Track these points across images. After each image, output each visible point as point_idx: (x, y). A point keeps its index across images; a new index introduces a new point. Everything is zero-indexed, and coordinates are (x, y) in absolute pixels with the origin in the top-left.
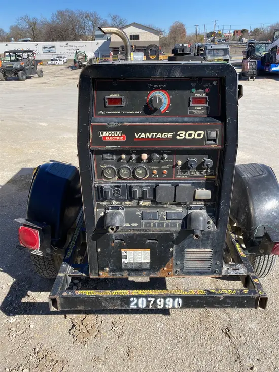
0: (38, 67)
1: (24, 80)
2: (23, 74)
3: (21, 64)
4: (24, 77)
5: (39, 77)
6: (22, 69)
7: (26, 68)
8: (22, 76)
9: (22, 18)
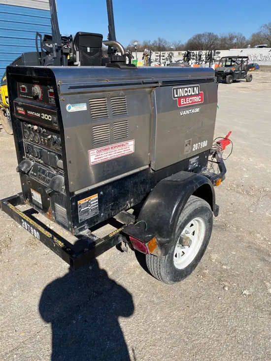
0: (249, 73)
1: (230, 83)
2: (230, 78)
3: (232, 69)
4: (231, 81)
5: (247, 81)
6: (231, 73)
7: (237, 72)
8: (229, 80)
9: (266, 25)
